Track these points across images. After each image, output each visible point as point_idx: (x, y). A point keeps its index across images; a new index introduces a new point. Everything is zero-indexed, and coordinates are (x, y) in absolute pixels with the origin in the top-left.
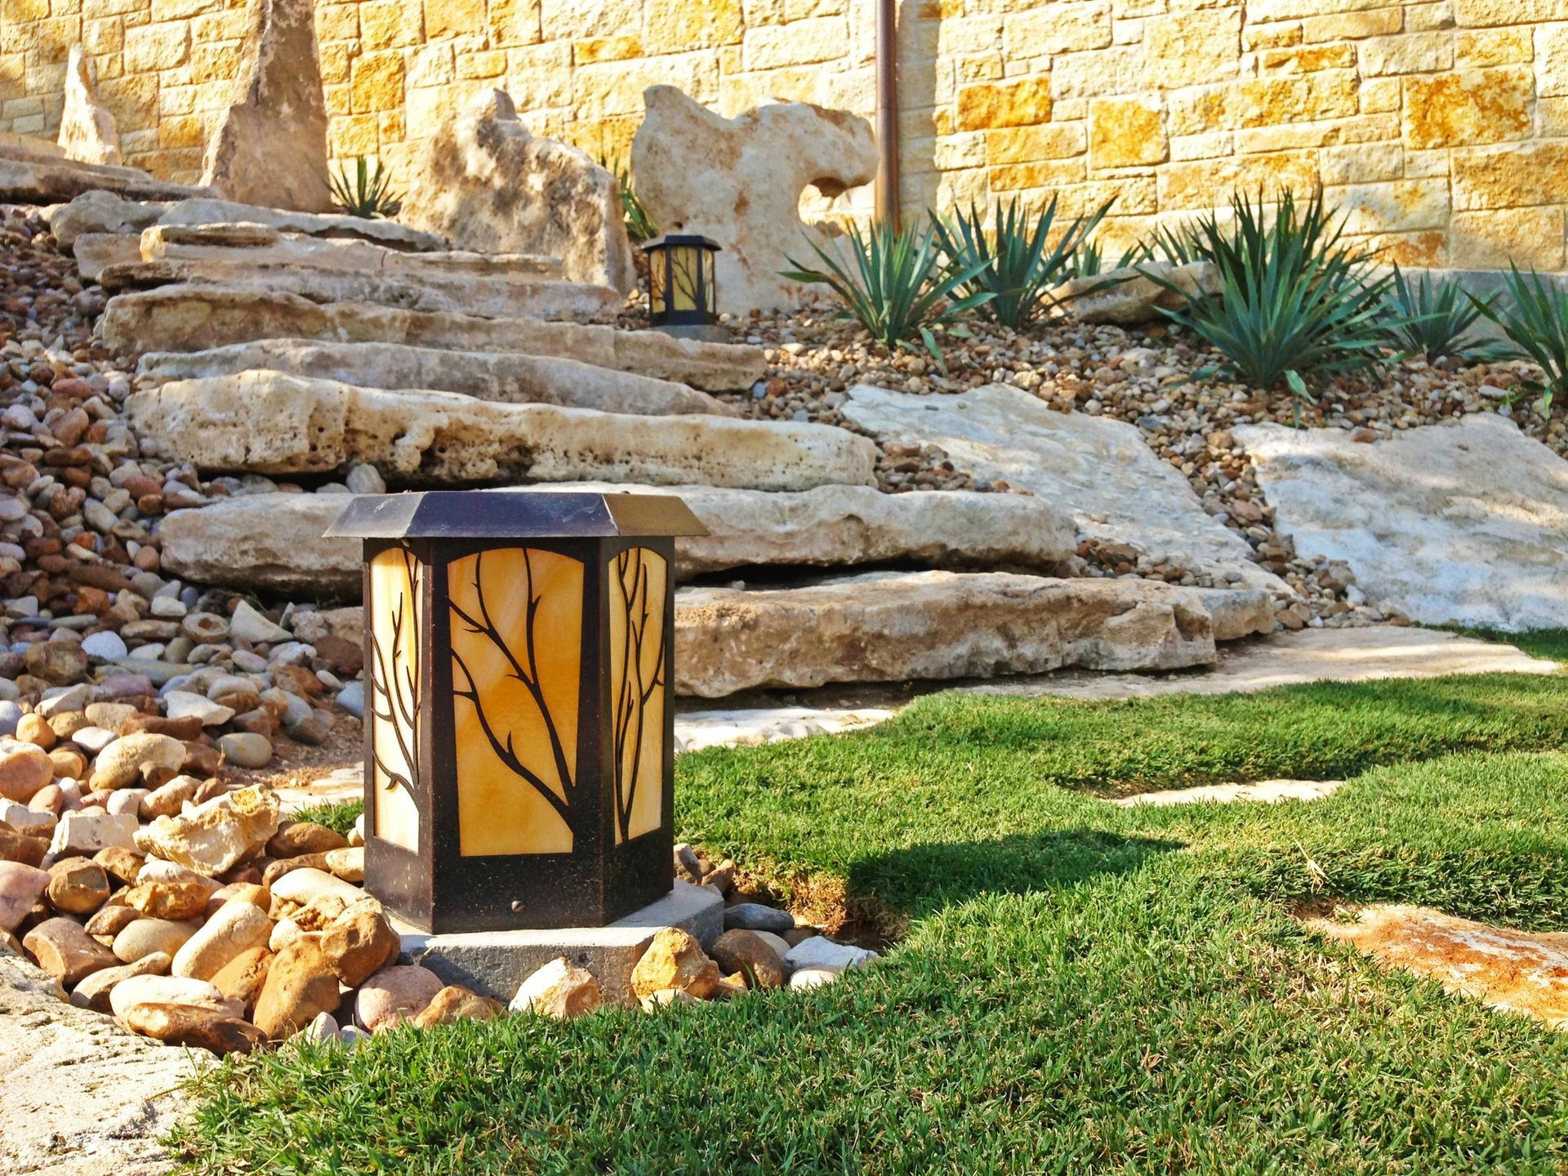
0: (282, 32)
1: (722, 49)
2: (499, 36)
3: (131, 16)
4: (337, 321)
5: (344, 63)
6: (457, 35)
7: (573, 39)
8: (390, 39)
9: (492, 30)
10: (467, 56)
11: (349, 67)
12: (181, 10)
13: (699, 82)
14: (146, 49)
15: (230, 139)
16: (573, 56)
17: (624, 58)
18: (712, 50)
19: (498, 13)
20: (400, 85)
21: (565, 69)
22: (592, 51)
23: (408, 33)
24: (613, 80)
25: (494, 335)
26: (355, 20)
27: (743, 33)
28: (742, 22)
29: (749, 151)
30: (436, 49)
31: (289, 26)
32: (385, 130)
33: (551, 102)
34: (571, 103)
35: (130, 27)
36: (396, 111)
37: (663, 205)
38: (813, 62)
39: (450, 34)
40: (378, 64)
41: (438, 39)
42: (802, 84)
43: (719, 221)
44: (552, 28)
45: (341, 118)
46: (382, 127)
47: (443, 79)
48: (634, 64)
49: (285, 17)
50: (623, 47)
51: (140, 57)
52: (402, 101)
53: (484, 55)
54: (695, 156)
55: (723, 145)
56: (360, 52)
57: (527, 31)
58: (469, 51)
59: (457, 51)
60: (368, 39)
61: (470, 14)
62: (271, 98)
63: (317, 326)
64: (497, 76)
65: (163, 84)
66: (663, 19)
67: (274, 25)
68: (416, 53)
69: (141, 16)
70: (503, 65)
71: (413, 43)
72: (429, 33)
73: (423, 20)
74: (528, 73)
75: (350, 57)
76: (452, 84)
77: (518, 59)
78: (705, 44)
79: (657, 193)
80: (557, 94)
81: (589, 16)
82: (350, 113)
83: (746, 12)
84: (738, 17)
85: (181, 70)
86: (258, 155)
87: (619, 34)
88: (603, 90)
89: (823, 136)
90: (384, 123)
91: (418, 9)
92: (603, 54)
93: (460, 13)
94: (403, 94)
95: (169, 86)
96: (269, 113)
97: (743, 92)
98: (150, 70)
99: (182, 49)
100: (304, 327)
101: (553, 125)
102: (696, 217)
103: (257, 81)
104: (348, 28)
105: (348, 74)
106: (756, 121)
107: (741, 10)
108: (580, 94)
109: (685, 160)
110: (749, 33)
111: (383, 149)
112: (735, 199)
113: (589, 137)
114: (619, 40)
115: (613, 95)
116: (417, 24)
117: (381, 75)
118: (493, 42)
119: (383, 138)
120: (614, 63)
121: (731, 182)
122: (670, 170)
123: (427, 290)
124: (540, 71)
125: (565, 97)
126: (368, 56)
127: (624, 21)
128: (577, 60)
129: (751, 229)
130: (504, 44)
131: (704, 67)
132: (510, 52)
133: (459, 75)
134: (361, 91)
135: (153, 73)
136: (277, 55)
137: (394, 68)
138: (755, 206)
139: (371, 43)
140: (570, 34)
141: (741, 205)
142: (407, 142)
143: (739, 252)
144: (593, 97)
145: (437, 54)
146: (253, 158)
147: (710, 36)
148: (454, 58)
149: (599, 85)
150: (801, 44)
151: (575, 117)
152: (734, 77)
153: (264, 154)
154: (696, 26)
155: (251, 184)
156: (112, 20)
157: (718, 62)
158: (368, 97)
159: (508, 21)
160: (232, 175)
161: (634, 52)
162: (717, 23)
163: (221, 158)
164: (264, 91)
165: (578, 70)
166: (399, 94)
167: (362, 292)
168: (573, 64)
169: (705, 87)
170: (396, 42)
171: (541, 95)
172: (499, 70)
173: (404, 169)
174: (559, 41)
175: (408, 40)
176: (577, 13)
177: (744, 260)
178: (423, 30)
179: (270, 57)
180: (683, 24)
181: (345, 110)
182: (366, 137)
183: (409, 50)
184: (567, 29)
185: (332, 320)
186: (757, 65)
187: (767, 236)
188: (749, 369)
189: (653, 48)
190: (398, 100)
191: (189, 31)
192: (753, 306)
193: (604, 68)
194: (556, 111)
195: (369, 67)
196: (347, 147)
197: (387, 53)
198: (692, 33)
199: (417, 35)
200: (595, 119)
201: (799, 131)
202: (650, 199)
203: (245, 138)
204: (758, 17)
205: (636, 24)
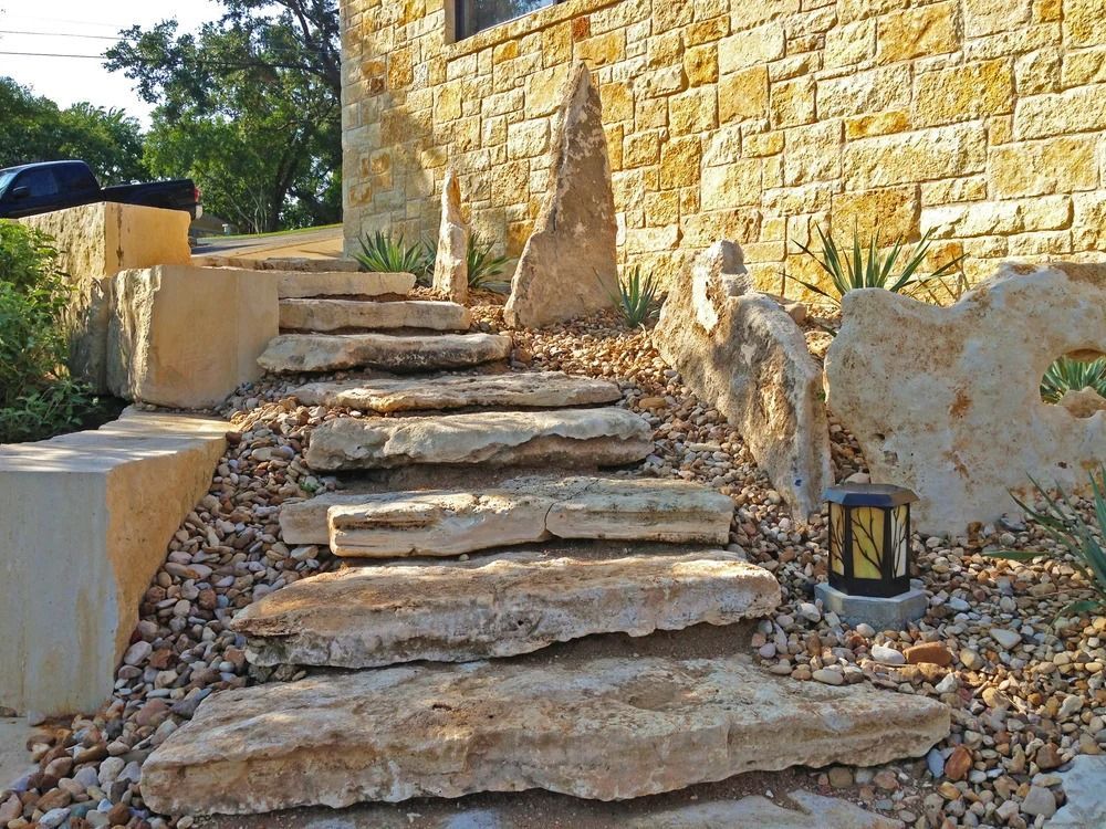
0: (577, 164)
1: (991, 120)
2: (779, 119)
3: (512, 115)
4: (388, 754)
5: (655, 148)
6: (744, 119)
7: (844, 117)
8: (691, 126)
9: (772, 114)
10: (751, 138)
11: (660, 150)
12: (543, 110)
13: (966, 153)
14: (521, 141)
15: (530, 265)
16: (843, 132)
17: (892, 133)
18: (981, 121)
19: (779, 97)
20: (697, 165)
21: (835, 146)
22: (861, 127)
23: (705, 121)
24: (879, 154)
25: (571, 753)
26: (664, 112)
27: (1014, 103)
28: (1014, 91)
29: (973, 343)
30: (725, 133)
31: (583, 157)
32: (685, 203)
33: (822, 176)
34: (840, 176)
35: (511, 123)
36: (694, 186)
37: (861, 418)
38: (1091, 130)
39: (738, 118)
40: (681, 146)
41: (729, 124)
42: (1078, 153)
43: (931, 428)
44: (825, 108)
45: (652, 194)
46: (682, 200)
47: (730, 159)
48: (902, 137)
49: (581, 150)
50: (890, 122)
51: (518, 147)
52: (699, 177)
53: (765, 136)
54: (902, 361)
55: (940, 341)
56: (668, 137)
57: (803, 111)
58: (754, 133)
59: (743, 133)
60: (674, 127)
61: (755, 100)
62: (566, 223)
63: (367, 760)
64: (776, 154)
65: (532, 168)
66: (931, 94)
67: (570, 159)
68: (710, 137)
69: (517, 115)
70: (781, 143)
71: (709, 128)
72: (721, 119)
73: (717, 107)
74: (802, 150)
75: (660, 144)
76: (739, 163)
77: (794, 139)
78: (974, 115)
79: (854, 406)
80: (827, 169)
81: (860, 94)
82: (659, 190)
83: (1018, 82)
84: (1010, 87)
85: (543, 157)
86: (554, 274)
87: (887, 110)
88: (870, 164)
89: (1076, 305)
90: (684, 198)
91: (714, 98)
92: (871, 129)
93: (747, 100)
94: (700, 173)
95: (536, 170)
96: (565, 235)
97: (1013, 161)
98: (523, 157)
99: (544, 140)
100: (351, 764)
101: (822, 197)
102: (900, 428)
103: (555, 211)
104: (659, 119)
105: (658, 157)
106: (985, 305)
107: (1013, 79)
108: (848, 167)
109: (889, 368)
110: (1020, 103)
111: (683, 219)
112: (953, 399)
113: (855, 208)
114: (887, 116)
115: (879, 168)
116: (711, 114)
117: (683, 158)
118: (773, 126)
119: (682, 210)
120: (881, 138)
121: (949, 382)
122: (869, 382)
123: (551, 611)
124: (813, 150)
125: (835, 170)
126: (674, 141)
127: (893, 98)
128: (848, 136)
129: (972, 430)
130: (782, 125)
131: (972, 138)
132: (788, 131)
133: (744, 154)
134: (667, 171)
135: (526, 160)
136: (572, 185)
137: (692, 151)
138: (979, 403)
139: (676, 130)
140: (842, 113)
141: (962, 404)
142: (701, 214)
143: (956, 459)
144: (860, 170)
145: (727, 136)
146: (550, 277)
147: (980, 106)
148: (741, 140)
149: (866, 159)
150: (1077, 111)
151: (843, 189)
152: (1003, 147)
153: (558, 271)
154: (965, 97)
155: (546, 300)
156: (500, 118)
157: (986, 132)
158: (673, 176)
159: (787, 104)
160: (530, 296)
161: (901, 126)
162: (988, 94)
163: (522, 283)
164: (560, 218)
165: (848, 146)
166: (696, 173)
167: (477, 626)
168: (843, 140)
169: (972, 159)
170: (696, 128)
171: (812, 170)
172: (777, 149)
173: (698, 237)
174: (831, 119)
175: (704, 126)
176: (849, 93)
177: (962, 469)
178: (716, 117)
179: (567, 188)
180: (951, 96)
181: (655, 188)
182: (670, 209)
183: (705, 135)
184: (839, 108)
185: (382, 754)
186: (1029, 134)
187: (995, 434)
188: (924, 734)
189: (921, 121)
190: (695, 178)
191: (549, 126)
192: (973, 519)
193: (872, 142)
194: (825, 185)
195: (673, 151)
196: (655, 218)
197: (688, 137)
198: (960, 105)
199: (711, 121)
200: (861, 191)
201: (1042, 307)
202: (846, 413)
203: (543, 263)
204: (1031, 85)
205: (906, 98)
